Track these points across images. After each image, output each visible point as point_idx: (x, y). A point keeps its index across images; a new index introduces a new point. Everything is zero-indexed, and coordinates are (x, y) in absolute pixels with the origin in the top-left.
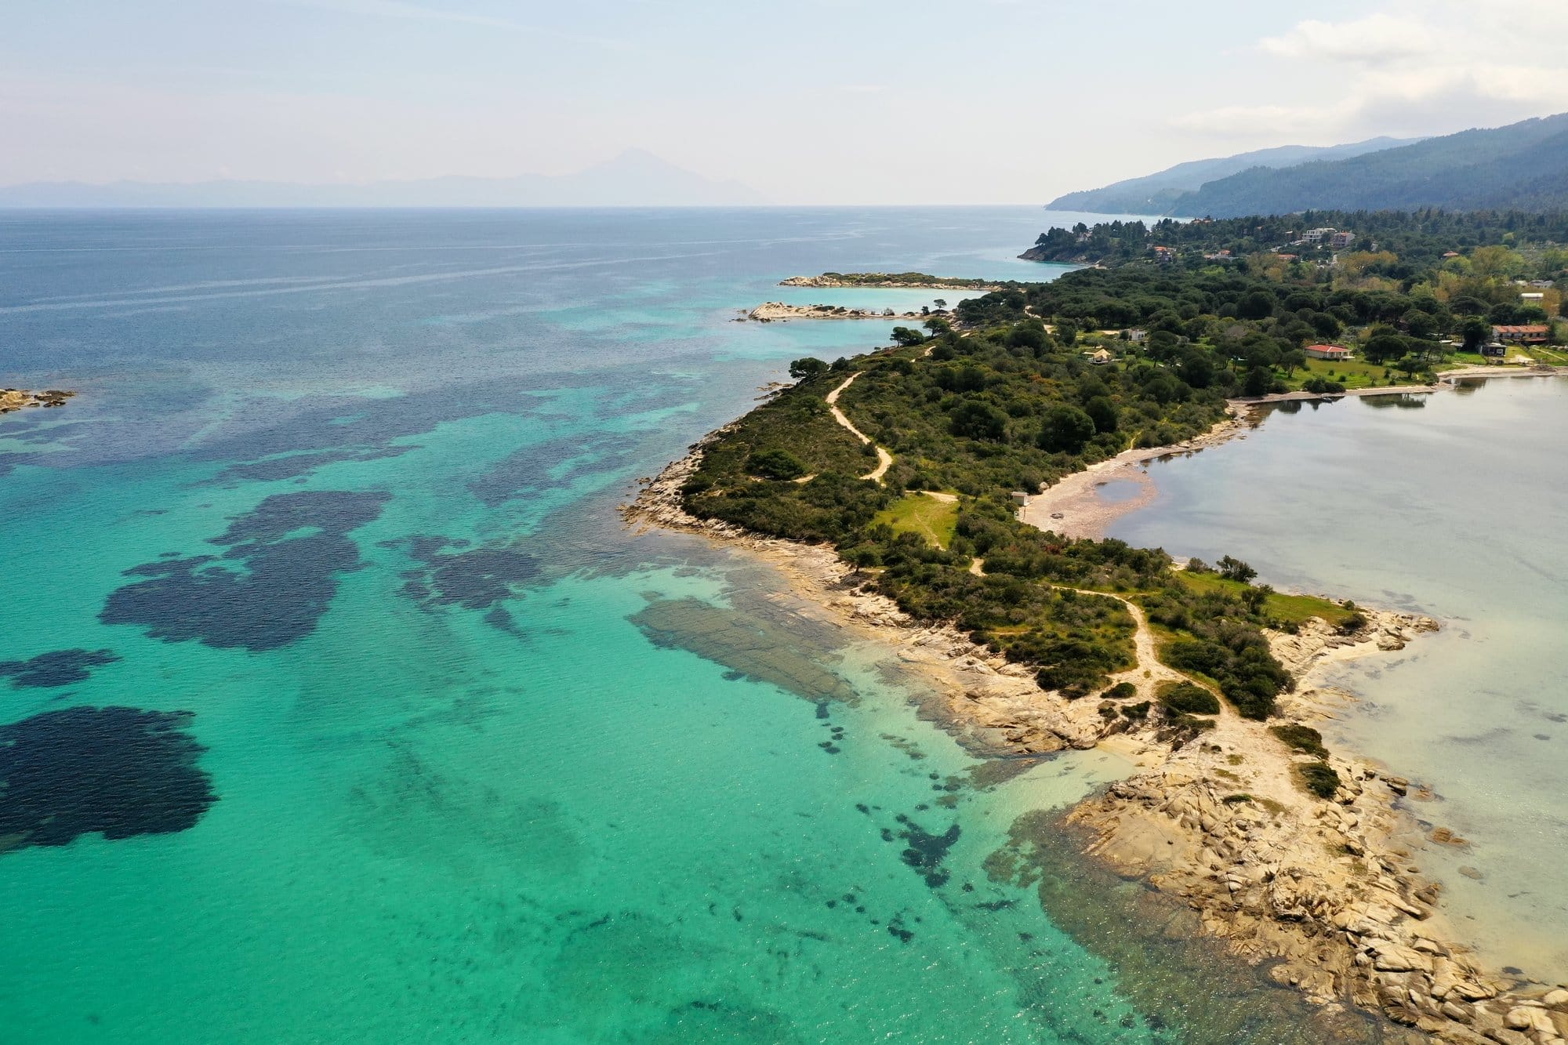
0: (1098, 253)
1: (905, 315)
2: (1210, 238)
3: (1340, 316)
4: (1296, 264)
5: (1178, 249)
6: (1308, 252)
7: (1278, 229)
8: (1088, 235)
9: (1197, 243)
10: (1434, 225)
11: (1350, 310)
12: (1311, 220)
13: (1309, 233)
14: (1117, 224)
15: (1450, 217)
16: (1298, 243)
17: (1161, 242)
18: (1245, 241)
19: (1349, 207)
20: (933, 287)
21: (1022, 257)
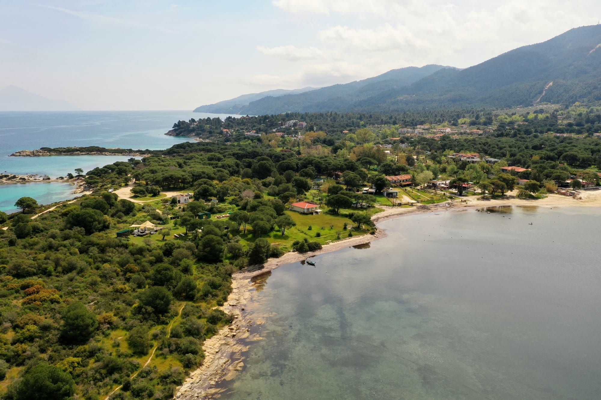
0: (200, 132)
1: (57, 179)
2: (247, 125)
3: (307, 175)
4: (283, 138)
5: (234, 130)
6: (288, 131)
7: (275, 121)
8: (195, 124)
9: (242, 127)
10: (334, 118)
11: (313, 170)
12: (289, 117)
13: (288, 123)
14: (209, 118)
15: (339, 115)
16: (284, 127)
17: (226, 127)
18: (262, 126)
19: (300, 110)
20: (103, 154)
21: (167, 134)
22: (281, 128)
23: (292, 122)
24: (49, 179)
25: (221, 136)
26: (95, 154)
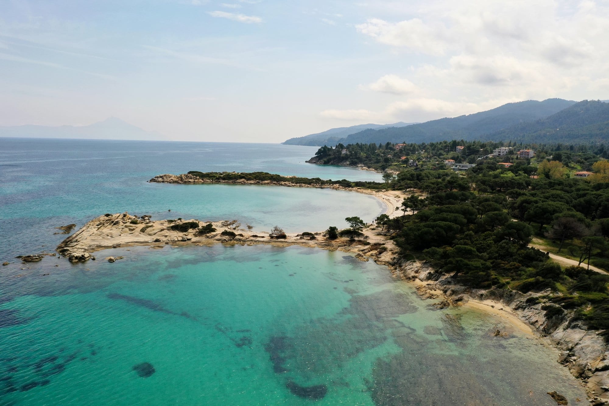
20: (282, 185)
21: (309, 162)
22: (486, 157)
23: (505, 149)
24: (284, 237)
25: (405, 165)
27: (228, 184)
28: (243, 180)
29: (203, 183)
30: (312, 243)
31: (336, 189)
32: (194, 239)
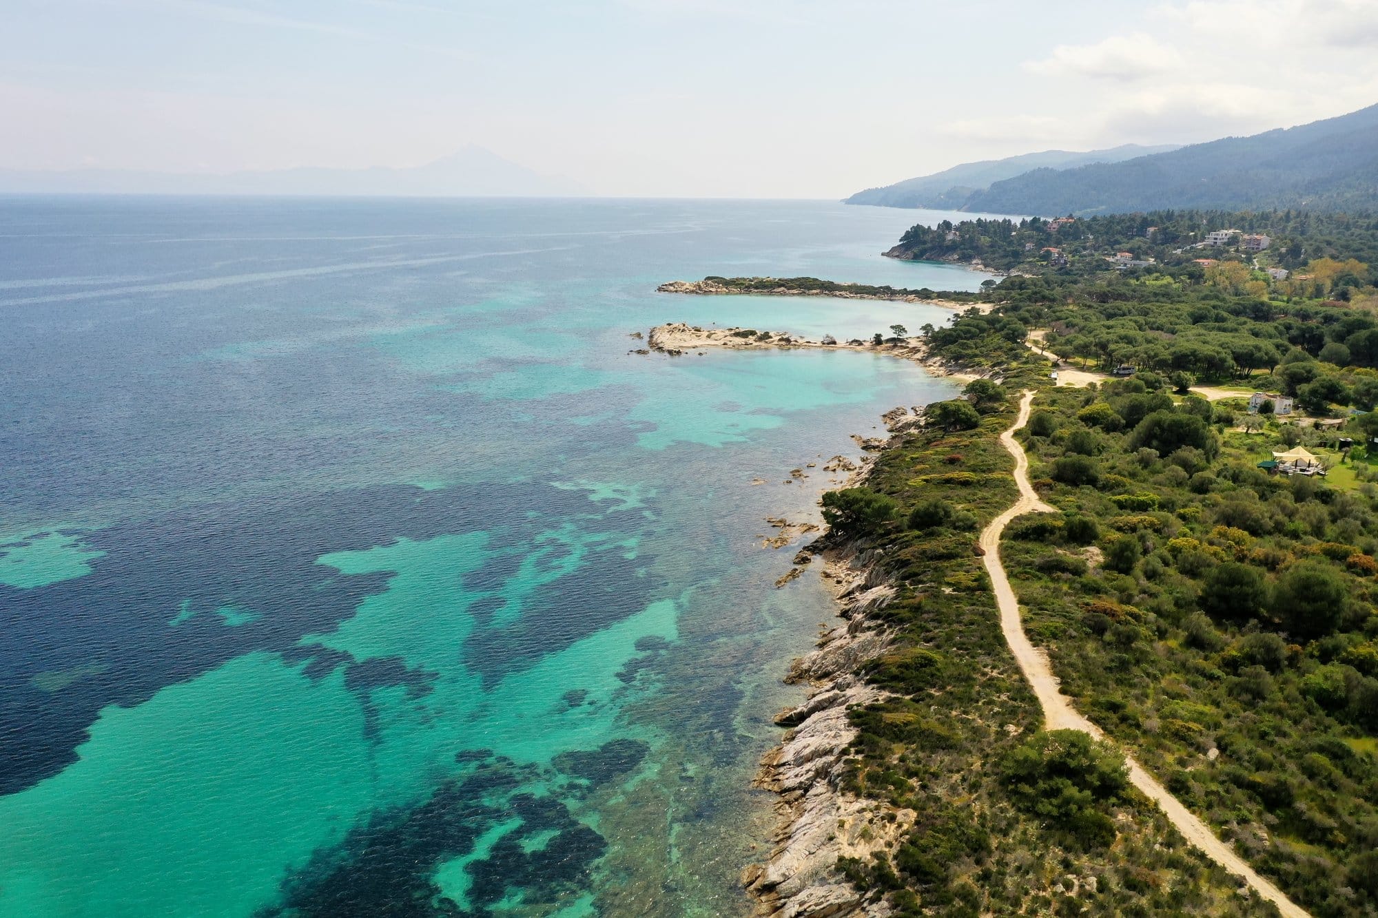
1: (850, 343)
8: (956, 233)
13: (1212, 235)
16: (1200, 245)
20: (836, 296)
21: (887, 255)
22: (1192, 248)
23: (1226, 233)
24: (834, 343)
25: (1045, 263)
26: (817, 294)
27: (762, 294)
28: (782, 288)
29: (727, 294)
30: (859, 348)
31: (910, 301)
32: (755, 344)
